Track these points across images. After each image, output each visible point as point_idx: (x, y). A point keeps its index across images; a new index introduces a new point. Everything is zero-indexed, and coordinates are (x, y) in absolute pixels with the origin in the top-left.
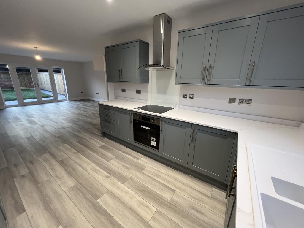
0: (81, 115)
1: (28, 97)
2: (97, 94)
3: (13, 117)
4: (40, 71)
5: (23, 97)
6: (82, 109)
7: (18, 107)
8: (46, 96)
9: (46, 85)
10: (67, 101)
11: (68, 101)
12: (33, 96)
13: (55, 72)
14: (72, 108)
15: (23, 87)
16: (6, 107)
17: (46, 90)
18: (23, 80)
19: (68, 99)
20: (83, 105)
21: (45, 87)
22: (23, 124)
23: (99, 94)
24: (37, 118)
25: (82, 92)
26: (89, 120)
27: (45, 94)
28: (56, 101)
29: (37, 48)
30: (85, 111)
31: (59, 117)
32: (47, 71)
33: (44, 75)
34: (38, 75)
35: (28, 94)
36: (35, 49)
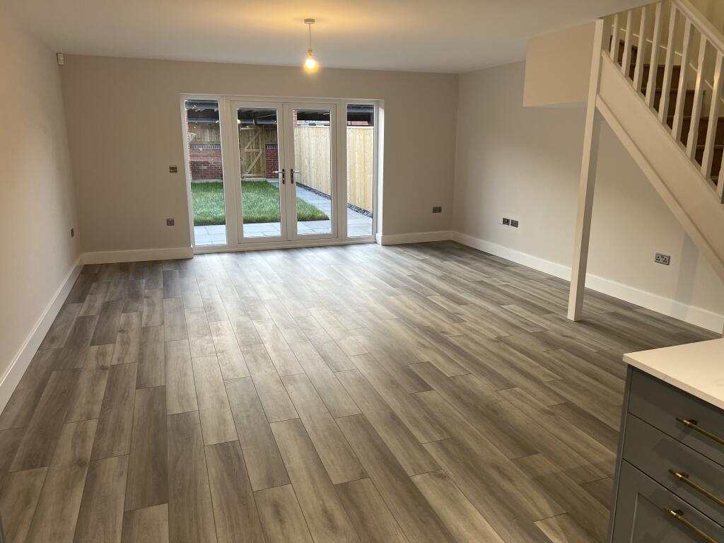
0: (438, 337)
1: (258, 216)
2: (506, 221)
3: (201, 305)
4: (303, 116)
5: (245, 212)
6: (438, 299)
7: (225, 257)
8: (308, 213)
9: (313, 170)
10: (376, 243)
11: (379, 247)
12: (273, 211)
13: (353, 117)
14: (395, 286)
15: (250, 173)
16: (195, 252)
17: (310, 189)
18: (254, 150)
19: (379, 236)
20: (439, 273)
21: (308, 179)
22: (222, 352)
23: (515, 224)
24: (271, 325)
25: (437, 210)
26: (480, 384)
27: (304, 205)
28: (338, 240)
29: (312, 21)
30: (455, 318)
31: (346, 332)
32: (326, 118)
33: (312, 130)
34: (296, 130)
35: (259, 204)
36: (307, 26)
